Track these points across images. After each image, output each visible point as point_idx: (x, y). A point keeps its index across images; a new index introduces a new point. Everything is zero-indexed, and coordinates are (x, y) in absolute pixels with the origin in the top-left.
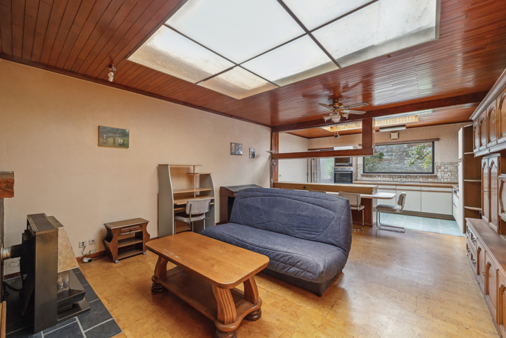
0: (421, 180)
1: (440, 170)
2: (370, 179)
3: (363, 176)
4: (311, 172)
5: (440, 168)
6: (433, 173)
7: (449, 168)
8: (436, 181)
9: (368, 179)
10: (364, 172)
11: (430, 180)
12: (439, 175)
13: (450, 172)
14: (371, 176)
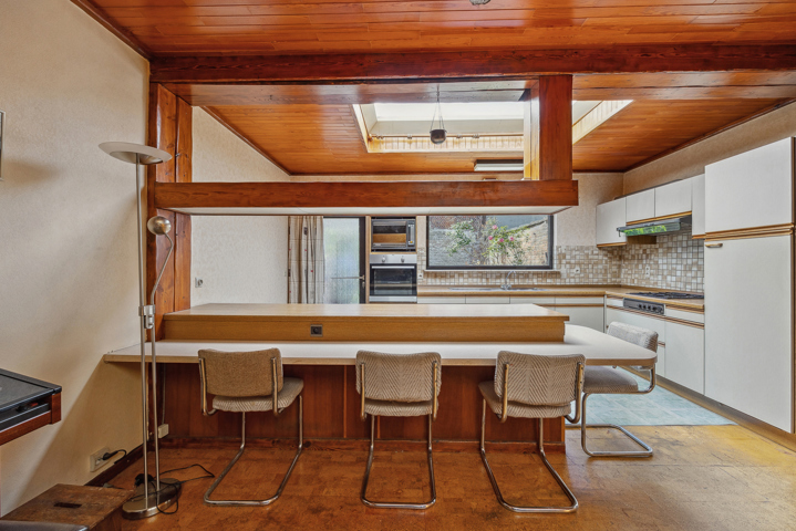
0: (535, 281)
1: (564, 261)
2: (443, 282)
3: (427, 275)
4: (299, 268)
5: (564, 258)
6: (551, 267)
7: (578, 257)
8: (558, 282)
9: (438, 282)
10: (428, 267)
11: (549, 281)
12: (563, 270)
13: (579, 264)
14: (443, 276)
